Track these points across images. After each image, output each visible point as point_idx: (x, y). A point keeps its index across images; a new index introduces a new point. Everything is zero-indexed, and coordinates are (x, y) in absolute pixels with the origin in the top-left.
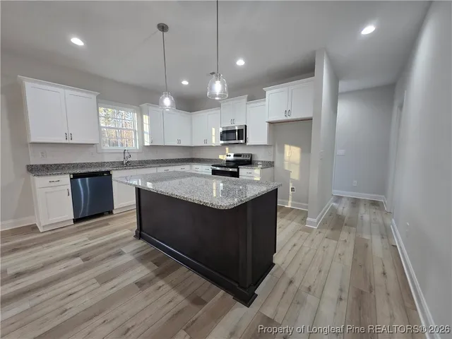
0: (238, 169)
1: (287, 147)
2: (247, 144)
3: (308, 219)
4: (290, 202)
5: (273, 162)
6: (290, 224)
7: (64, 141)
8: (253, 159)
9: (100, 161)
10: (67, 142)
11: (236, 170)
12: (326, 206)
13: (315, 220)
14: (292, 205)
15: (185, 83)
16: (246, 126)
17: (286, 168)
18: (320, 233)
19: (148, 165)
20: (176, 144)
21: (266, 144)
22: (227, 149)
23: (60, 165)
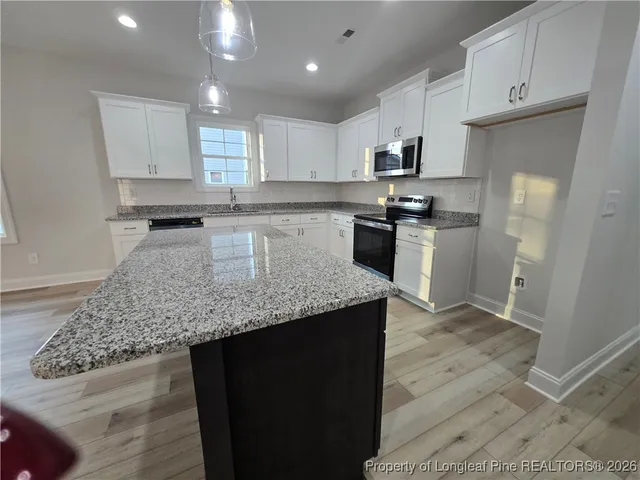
0: (395, 226)
1: (518, 180)
2: (421, 176)
3: (534, 369)
4: (509, 308)
5: (479, 216)
6: (484, 365)
7: (148, 176)
8: (437, 207)
9: (200, 203)
10: (151, 176)
11: (389, 227)
12: (617, 341)
13: (557, 381)
14: (513, 314)
15: (312, 67)
16: (420, 139)
17: (511, 232)
18: (563, 419)
19: (261, 211)
20: (307, 178)
21: (460, 174)
22: (391, 186)
23: (152, 207)
